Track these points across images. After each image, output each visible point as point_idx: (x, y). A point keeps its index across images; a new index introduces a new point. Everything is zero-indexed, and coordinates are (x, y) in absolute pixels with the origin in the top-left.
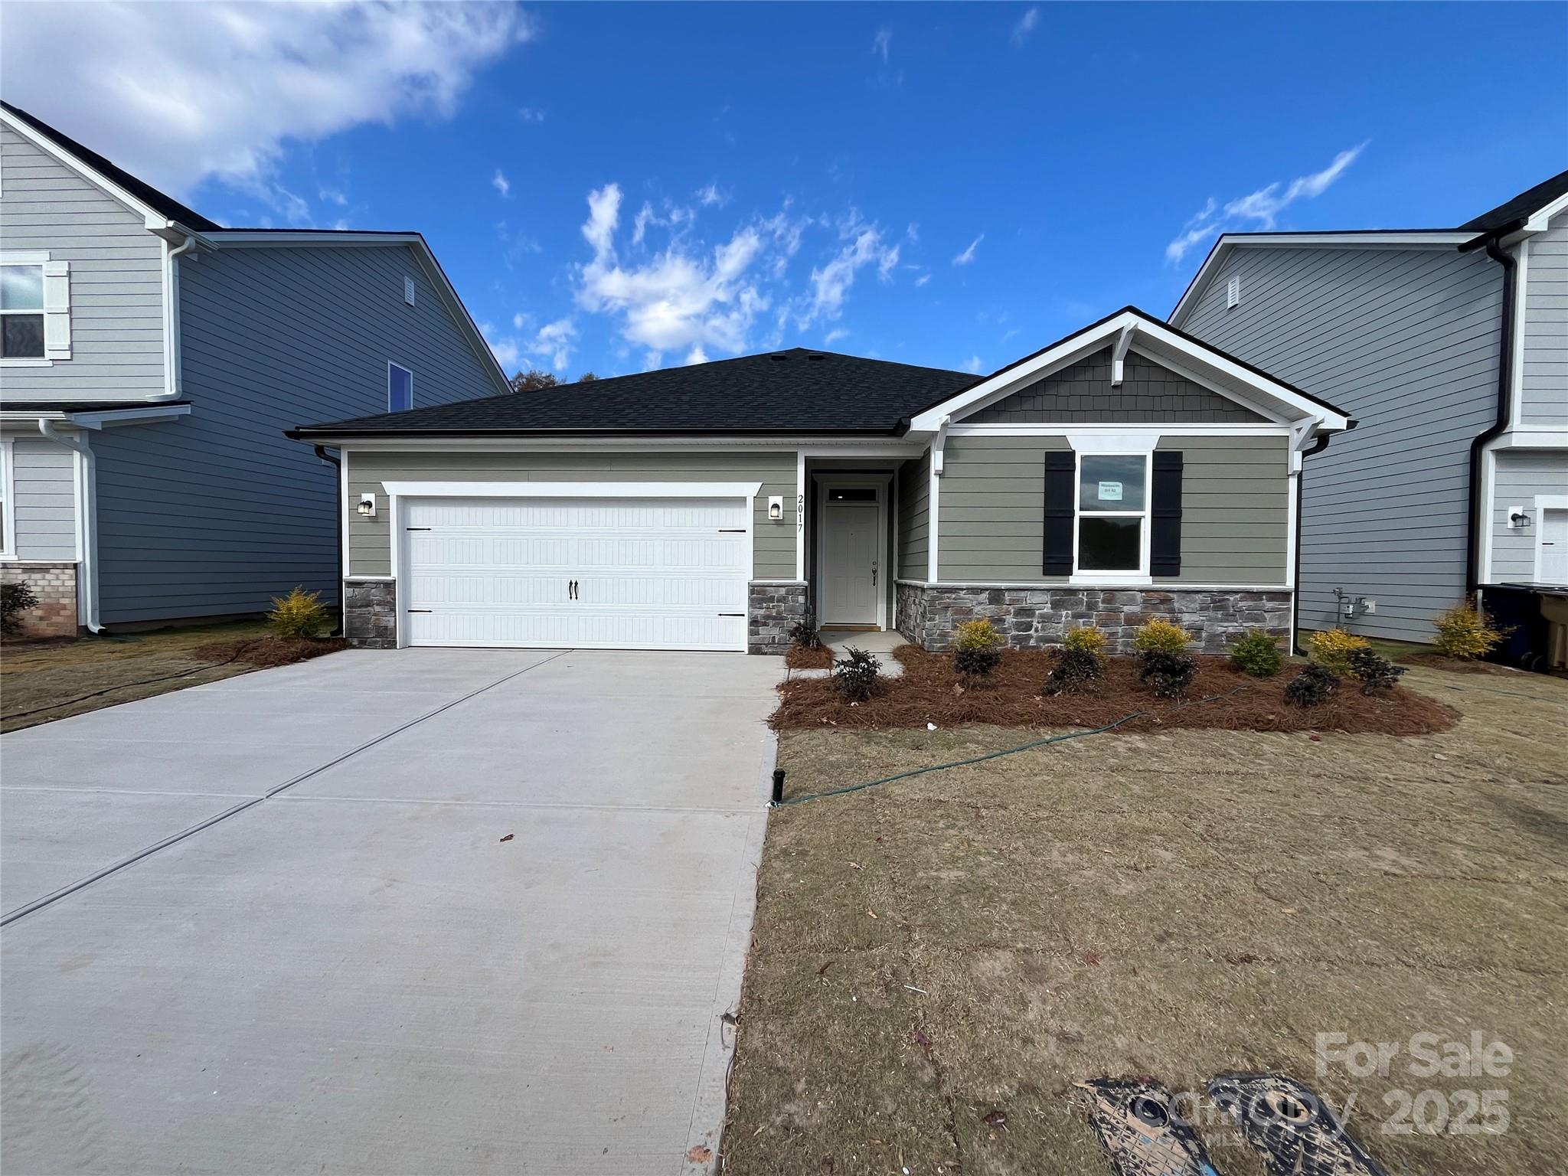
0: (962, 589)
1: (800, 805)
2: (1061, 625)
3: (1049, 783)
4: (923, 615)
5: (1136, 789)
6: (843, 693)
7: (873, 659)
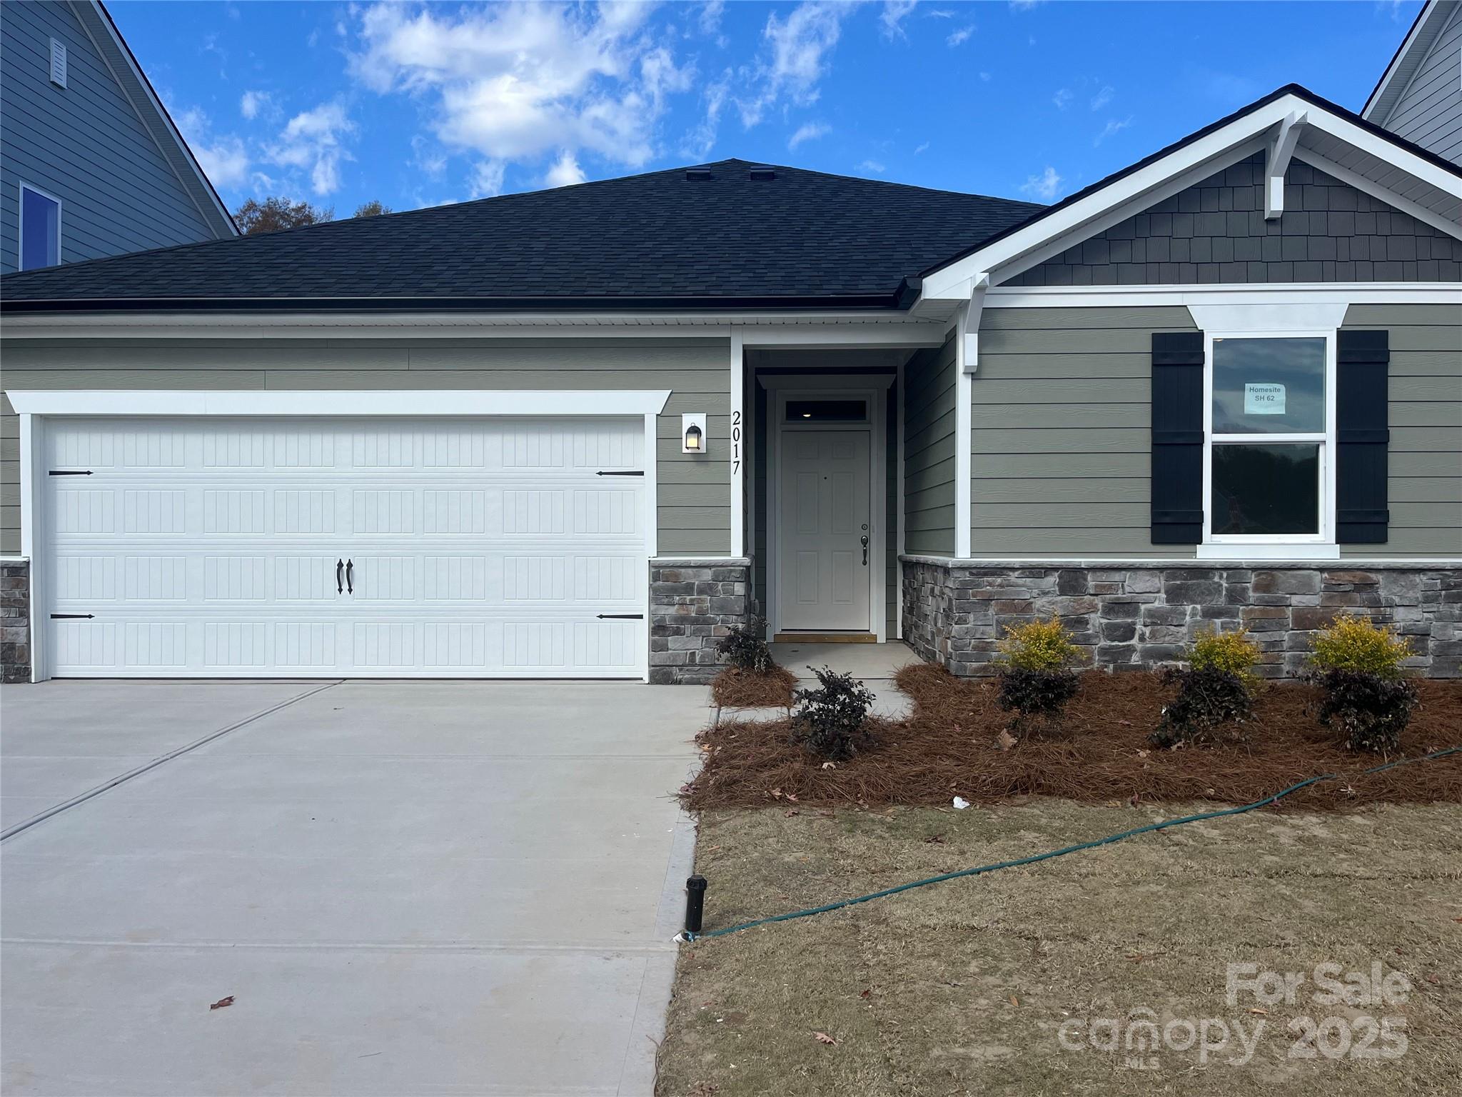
0: (1013, 569)
1: (732, 938)
2: (1184, 630)
3: (1160, 897)
4: (948, 615)
5: (1309, 906)
6: (809, 746)
7: (860, 688)
